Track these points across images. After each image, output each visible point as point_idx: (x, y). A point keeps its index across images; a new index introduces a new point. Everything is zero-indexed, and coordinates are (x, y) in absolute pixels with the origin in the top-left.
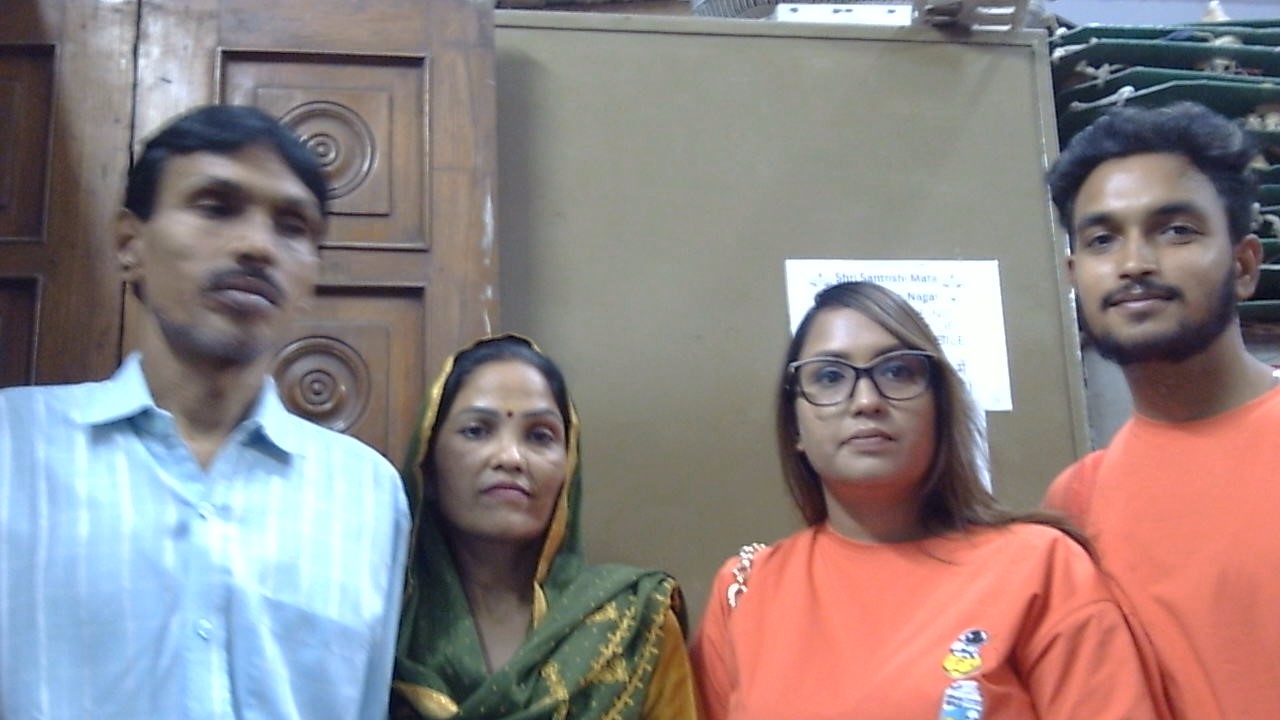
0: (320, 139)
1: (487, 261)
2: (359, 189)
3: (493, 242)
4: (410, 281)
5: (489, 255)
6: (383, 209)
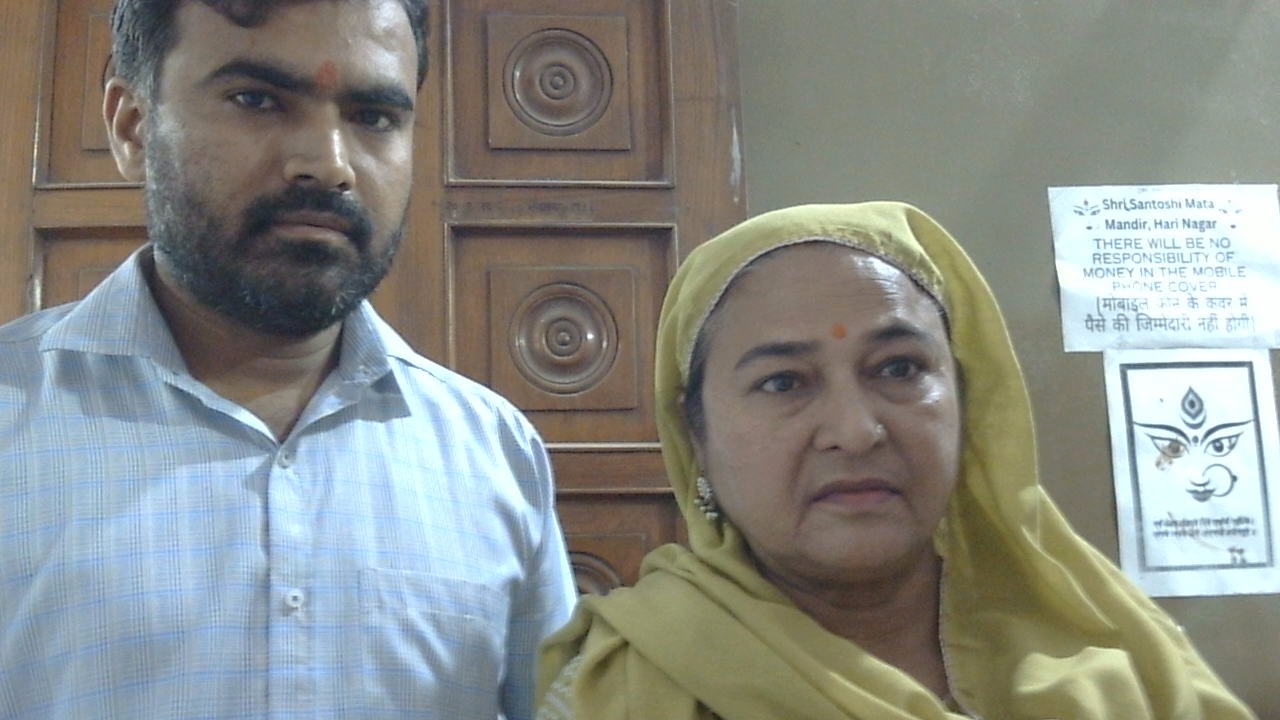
0: (555, 69)
1: (736, 200)
2: (598, 123)
3: (742, 177)
4: (656, 221)
5: (738, 192)
6: (624, 144)
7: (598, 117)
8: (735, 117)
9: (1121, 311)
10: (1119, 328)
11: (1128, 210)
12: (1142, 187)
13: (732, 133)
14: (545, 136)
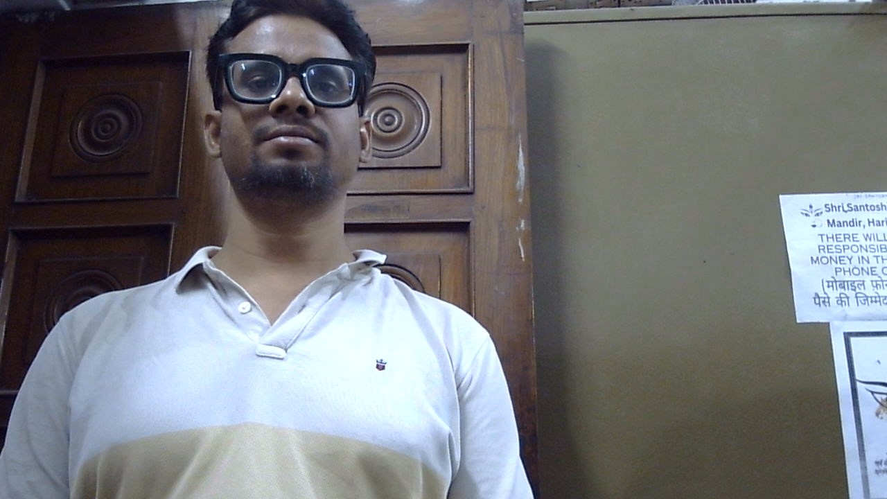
0: (387, 111)
1: (520, 200)
2: (417, 148)
3: (525, 183)
4: (458, 218)
5: (522, 194)
6: (436, 163)
7: (417, 144)
8: (521, 139)
9: (843, 291)
10: (842, 304)
11: (846, 212)
12: (856, 194)
13: (518, 152)
14: (378, 159)
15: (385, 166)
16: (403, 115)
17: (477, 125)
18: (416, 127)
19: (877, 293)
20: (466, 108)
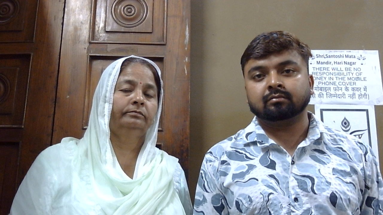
0: (129, 7)
1: (186, 49)
2: (142, 24)
3: (188, 41)
4: (159, 55)
5: (187, 46)
6: (150, 31)
7: (142, 22)
8: (187, 22)
9: (321, 91)
10: (320, 97)
11: (325, 58)
12: (330, 50)
13: (186, 27)
14: (124, 28)
15: (127, 31)
16: (136, 9)
17: (169, 15)
18: (142, 14)
19: (335, 93)
20: (164, 7)
